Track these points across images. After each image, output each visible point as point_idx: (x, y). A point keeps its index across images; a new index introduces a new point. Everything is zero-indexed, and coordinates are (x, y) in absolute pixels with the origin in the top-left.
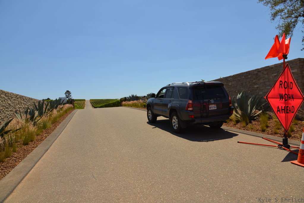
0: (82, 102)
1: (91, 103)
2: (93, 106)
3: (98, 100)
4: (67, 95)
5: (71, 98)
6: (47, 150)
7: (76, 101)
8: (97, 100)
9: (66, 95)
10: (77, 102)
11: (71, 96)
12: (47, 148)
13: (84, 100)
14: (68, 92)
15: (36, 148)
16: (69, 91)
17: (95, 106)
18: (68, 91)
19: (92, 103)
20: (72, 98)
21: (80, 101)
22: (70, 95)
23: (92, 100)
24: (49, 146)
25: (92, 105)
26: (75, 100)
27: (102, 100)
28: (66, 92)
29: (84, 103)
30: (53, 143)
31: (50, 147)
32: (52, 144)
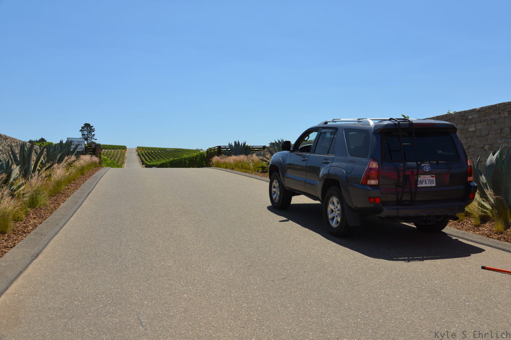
0: (118, 152)
1: (139, 155)
2: (143, 163)
3: (156, 149)
4: (85, 133)
5: (94, 140)
6: (37, 256)
7: (104, 148)
8: (152, 149)
9: (82, 135)
10: (107, 150)
11: (95, 137)
12: (36, 251)
13: (124, 148)
14: (88, 128)
15: (12, 250)
16: (91, 125)
17: (149, 164)
18: (87, 126)
19: (142, 155)
20: (97, 142)
21: (114, 149)
22: (93, 133)
23: (143, 148)
24: (41, 248)
25: (142, 161)
26: (104, 145)
27: (165, 150)
28: (83, 128)
29: (123, 155)
30: (50, 240)
31: (43, 248)
32: (48, 243)
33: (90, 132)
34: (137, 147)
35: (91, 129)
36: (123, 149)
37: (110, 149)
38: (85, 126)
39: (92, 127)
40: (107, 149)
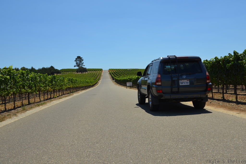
0: (97, 72)
1: (110, 74)
2: (113, 79)
3: (120, 69)
4: (78, 62)
5: (83, 66)
8: (118, 70)
9: (76, 63)
14: (79, 59)
17: (118, 79)
18: (79, 57)
19: (112, 73)
21: (94, 71)
22: (82, 62)
23: (112, 70)
26: (89, 69)
29: (100, 75)
33: (81, 61)
34: (109, 69)
35: (81, 59)
36: (100, 70)
37: (92, 71)
38: (77, 58)
39: (82, 58)
40: (90, 71)
